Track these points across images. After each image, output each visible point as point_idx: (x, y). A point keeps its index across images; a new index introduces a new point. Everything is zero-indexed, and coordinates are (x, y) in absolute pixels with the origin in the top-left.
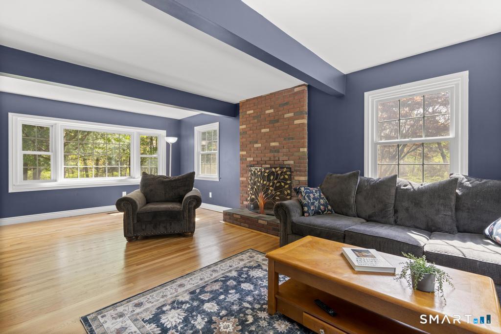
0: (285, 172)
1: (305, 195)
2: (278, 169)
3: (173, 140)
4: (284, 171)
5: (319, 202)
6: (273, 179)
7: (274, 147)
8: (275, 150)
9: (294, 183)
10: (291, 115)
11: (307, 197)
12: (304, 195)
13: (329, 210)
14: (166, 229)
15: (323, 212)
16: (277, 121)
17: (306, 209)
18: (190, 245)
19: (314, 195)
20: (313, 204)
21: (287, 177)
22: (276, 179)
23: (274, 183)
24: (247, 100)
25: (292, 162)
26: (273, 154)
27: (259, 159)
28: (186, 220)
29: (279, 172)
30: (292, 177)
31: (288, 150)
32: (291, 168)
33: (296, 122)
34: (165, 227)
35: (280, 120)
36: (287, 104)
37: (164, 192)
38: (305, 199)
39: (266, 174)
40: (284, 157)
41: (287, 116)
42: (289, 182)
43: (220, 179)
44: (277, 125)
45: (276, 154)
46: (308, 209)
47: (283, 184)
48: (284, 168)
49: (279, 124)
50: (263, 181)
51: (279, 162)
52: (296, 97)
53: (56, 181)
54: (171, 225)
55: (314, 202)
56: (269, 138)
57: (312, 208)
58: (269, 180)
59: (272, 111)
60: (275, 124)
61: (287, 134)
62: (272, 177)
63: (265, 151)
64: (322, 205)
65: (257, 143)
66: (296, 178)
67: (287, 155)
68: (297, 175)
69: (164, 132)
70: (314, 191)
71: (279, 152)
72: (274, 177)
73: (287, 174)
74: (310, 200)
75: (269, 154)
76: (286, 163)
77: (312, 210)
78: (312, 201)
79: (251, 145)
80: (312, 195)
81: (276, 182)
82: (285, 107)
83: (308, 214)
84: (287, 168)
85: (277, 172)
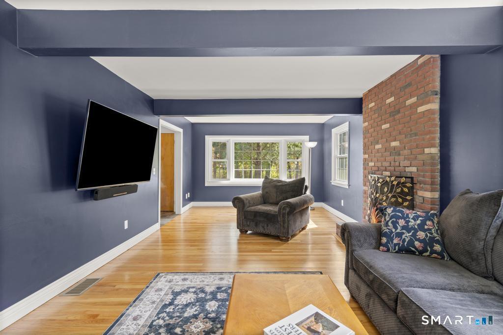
0: (403, 183)
1: (390, 219)
2: (393, 179)
3: (313, 144)
4: (402, 181)
5: (414, 235)
6: (387, 191)
7: (394, 148)
8: (396, 152)
9: (417, 200)
10: (414, 100)
11: (392, 222)
12: (387, 219)
13: (435, 252)
14: (264, 229)
15: (421, 253)
16: (399, 112)
17: (384, 240)
18: (273, 249)
19: (407, 222)
20: (399, 235)
21: (406, 190)
22: (391, 192)
23: (387, 197)
24: (370, 91)
25: (414, 169)
26: (393, 157)
27: (379, 164)
28: (281, 224)
29: (395, 183)
30: (415, 190)
31: (409, 151)
32: (413, 178)
33: (421, 109)
34: (263, 227)
35: (401, 110)
36: (410, 85)
37: (275, 195)
38: (387, 225)
39: (379, 185)
40: (406, 162)
41: (409, 102)
42: (409, 198)
43: (349, 186)
44: (397, 117)
45: (396, 157)
46: (388, 242)
47: (400, 200)
48: (402, 177)
49: (399, 115)
50: (376, 194)
51: (400, 168)
52: (420, 73)
53: (229, 180)
54: (268, 226)
55: (403, 233)
56: (390, 136)
57: (395, 241)
58: (382, 193)
59: (392, 99)
60: (395, 117)
61: (409, 129)
62: (386, 189)
63: (385, 154)
64: (419, 240)
65: (377, 143)
66: (420, 193)
67: (408, 159)
68: (422, 189)
69: (307, 138)
70: (411, 216)
71: (399, 155)
72: (388, 189)
73: (405, 187)
74: (396, 228)
75: (389, 158)
76: (407, 169)
77: (396, 245)
78: (398, 231)
79: (373, 146)
80: (402, 222)
81: (390, 195)
82: (407, 90)
83: (385, 249)
84: (406, 177)
85: (392, 182)
